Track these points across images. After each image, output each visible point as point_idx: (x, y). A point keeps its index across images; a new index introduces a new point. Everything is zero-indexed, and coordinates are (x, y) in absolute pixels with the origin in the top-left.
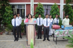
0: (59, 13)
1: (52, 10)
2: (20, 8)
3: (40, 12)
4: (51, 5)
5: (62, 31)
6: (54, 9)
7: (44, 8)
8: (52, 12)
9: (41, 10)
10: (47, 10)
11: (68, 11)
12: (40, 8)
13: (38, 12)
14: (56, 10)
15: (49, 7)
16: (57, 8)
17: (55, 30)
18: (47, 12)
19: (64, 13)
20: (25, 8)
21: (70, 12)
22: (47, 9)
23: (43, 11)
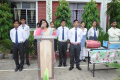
0: (99, 18)
1: (86, 13)
2: (27, 9)
4: (85, 3)
6: (89, 10)
7: (71, 8)
8: (86, 16)
9: (66, 12)
10: (77, 13)
11: (116, 14)
12: (64, 9)
13: (60, 17)
14: (94, 13)
15: (80, 6)
16: (95, 9)
17: (91, 50)
19: (107, 18)
20: (35, 8)
22: (77, 11)
23: (69, 15)
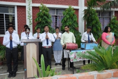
0: (77, 24)
1: (65, 19)
2: (4, 14)
3: (44, 22)
4: (64, 9)
5: (81, 51)
6: (68, 16)
7: (51, 14)
8: (65, 22)
9: (46, 18)
10: (56, 19)
11: (92, 20)
13: (40, 22)
14: (72, 18)
15: (59, 12)
16: (74, 15)
17: (70, 51)
18: (56, 21)
19: (85, 23)
21: (94, 22)
22: (56, 16)
23: (49, 21)
